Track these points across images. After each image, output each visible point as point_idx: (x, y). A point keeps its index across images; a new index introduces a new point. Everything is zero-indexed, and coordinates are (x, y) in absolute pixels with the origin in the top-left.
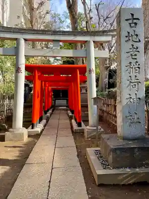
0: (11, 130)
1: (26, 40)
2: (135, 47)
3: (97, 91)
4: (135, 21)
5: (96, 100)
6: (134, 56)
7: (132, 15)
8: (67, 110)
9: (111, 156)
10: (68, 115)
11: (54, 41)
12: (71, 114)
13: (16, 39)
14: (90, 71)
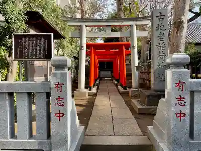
0: (78, 90)
1: (86, 26)
2: (162, 33)
3: (138, 63)
4: (162, 17)
5: (138, 68)
6: (161, 39)
7: (161, 13)
8: (112, 80)
9: (146, 100)
10: (114, 83)
11: (107, 26)
12: (116, 82)
13: (80, 26)
14: (133, 47)
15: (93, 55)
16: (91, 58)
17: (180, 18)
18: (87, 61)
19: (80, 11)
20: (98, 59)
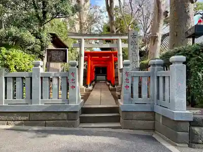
2: (135, 47)
4: (135, 36)
6: (134, 51)
7: (134, 34)
8: (106, 82)
14: (119, 55)
15: (90, 61)
16: (88, 63)
17: (156, 34)
18: (84, 65)
19: (78, 22)
20: (94, 64)
